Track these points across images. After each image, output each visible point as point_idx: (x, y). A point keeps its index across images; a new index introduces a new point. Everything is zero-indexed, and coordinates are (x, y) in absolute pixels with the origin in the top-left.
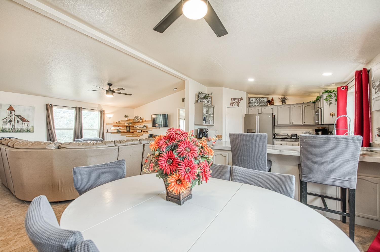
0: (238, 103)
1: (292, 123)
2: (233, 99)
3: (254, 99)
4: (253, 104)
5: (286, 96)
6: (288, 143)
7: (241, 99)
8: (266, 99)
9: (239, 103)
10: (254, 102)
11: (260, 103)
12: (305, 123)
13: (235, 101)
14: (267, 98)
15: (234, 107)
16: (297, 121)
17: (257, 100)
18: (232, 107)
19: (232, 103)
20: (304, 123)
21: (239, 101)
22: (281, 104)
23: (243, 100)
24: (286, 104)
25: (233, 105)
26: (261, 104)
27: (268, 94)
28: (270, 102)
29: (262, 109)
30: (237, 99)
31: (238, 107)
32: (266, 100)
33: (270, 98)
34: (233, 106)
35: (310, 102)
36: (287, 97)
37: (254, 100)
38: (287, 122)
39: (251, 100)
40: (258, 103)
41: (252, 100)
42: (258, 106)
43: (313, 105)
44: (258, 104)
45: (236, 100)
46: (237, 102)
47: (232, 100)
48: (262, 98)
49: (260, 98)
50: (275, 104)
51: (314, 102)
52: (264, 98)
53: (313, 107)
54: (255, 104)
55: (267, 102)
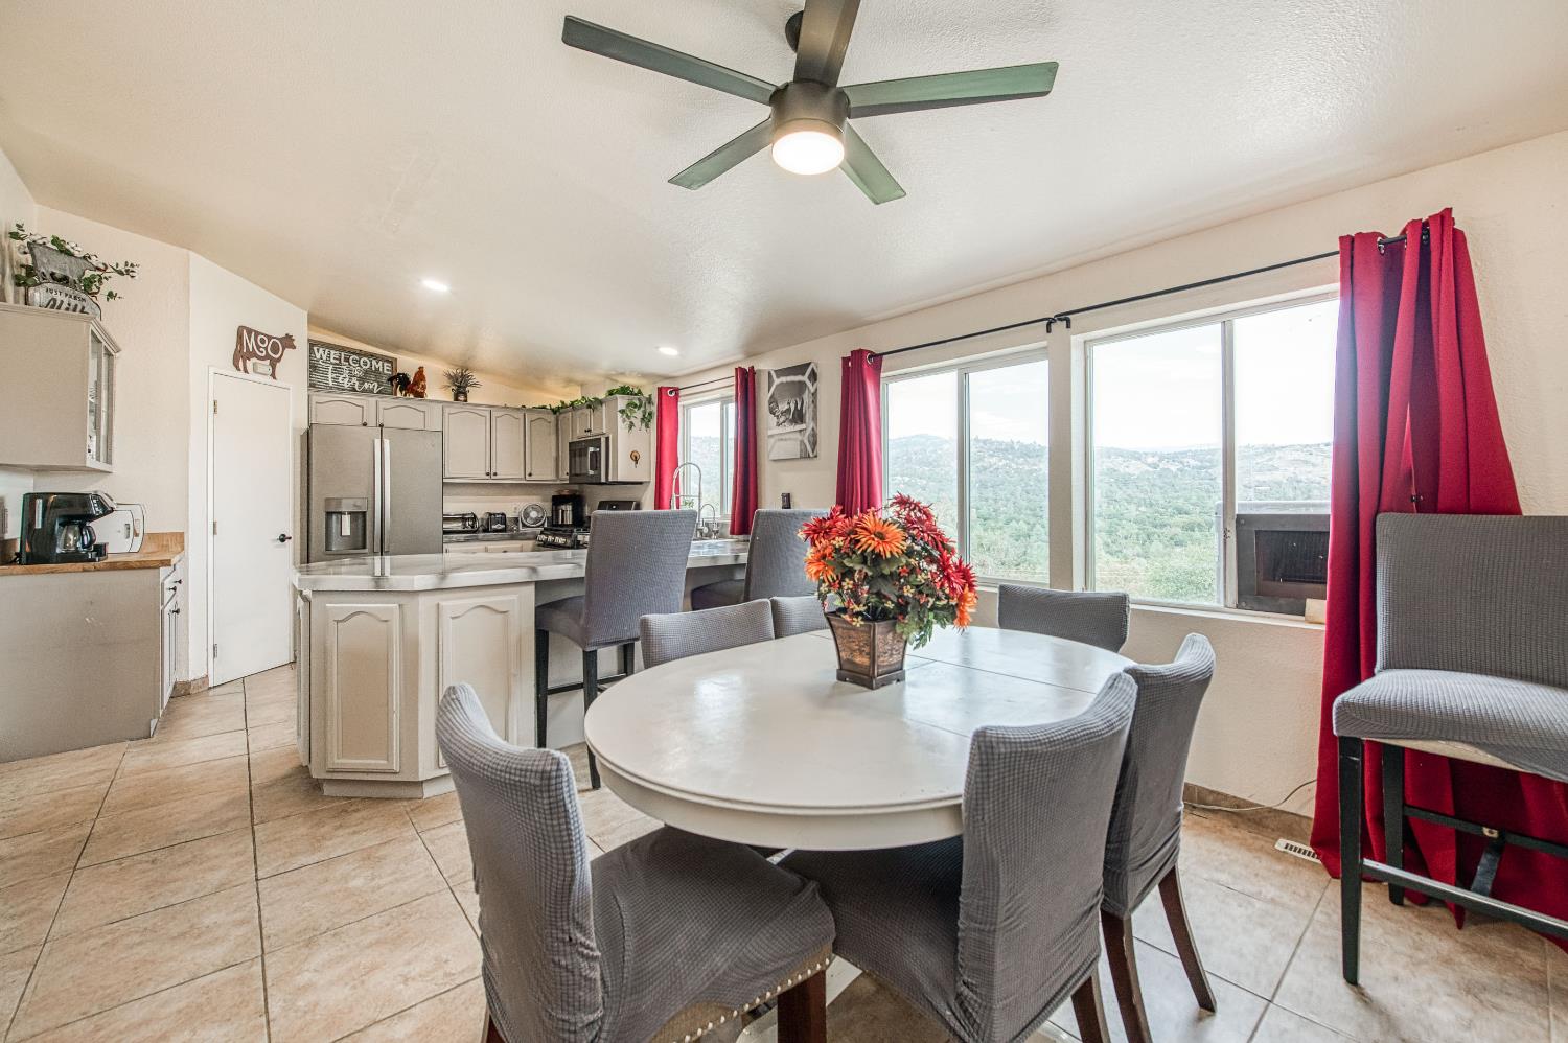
0: (271, 359)
1: (495, 474)
2: (249, 331)
3: (332, 357)
4: (330, 376)
5: (473, 370)
6: (491, 545)
7: (288, 341)
8: (385, 364)
9: (279, 359)
10: (335, 369)
11: (362, 380)
12: (533, 477)
13: (259, 347)
14: (392, 362)
15: (252, 376)
16: (509, 471)
17: (347, 360)
18: (241, 374)
19: (241, 356)
20: (530, 475)
21: (275, 349)
22: (452, 400)
23: (295, 348)
24: (469, 401)
25: (249, 364)
26: (366, 385)
27: (396, 347)
28: (409, 386)
29: (381, 409)
30: (269, 338)
31: (269, 380)
32: (386, 368)
33: (408, 364)
34: (246, 371)
35: (544, 407)
36: (476, 377)
37: (332, 360)
38: (477, 473)
39: (318, 357)
40: (351, 376)
41: (324, 358)
42: (354, 390)
43: (552, 418)
44: (354, 380)
45: (263, 341)
46: (267, 357)
47: (240, 336)
48: (371, 356)
49: (361, 354)
50: (430, 394)
51: (555, 411)
52: (378, 358)
53: (553, 424)
54: (340, 379)
55: (391, 380)
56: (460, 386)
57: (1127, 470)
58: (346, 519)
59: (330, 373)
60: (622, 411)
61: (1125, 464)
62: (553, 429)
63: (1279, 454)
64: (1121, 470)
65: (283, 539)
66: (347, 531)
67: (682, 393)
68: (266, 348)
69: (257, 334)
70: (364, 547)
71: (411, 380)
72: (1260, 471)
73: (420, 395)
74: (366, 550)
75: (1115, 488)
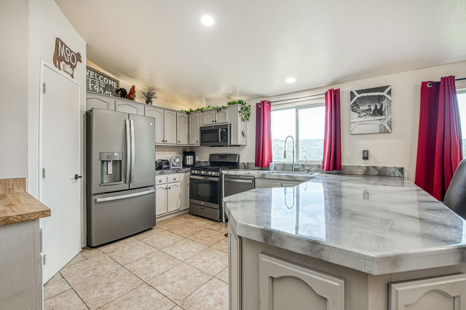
0: (72, 65)
1: (166, 141)
2: (62, 43)
4: (90, 85)
7: (79, 57)
8: (115, 83)
9: (75, 66)
10: (92, 81)
11: (105, 89)
13: (66, 55)
14: (118, 82)
15: (62, 72)
16: (171, 140)
17: (98, 77)
18: (57, 69)
19: (57, 58)
20: (179, 142)
21: (73, 59)
22: (146, 104)
23: (81, 62)
24: (153, 105)
25: (61, 64)
26: (106, 92)
29: (117, 105)
30: (71, 51)
31: (70, 77)
32: (115, 85)
34: (60, 69)
35: (182, 111)
36: (155, 94)
38: (159, 140)
40: (100, 86)
42: (101, 94)
43: (186, 116)
44: (101, 89)
45: (68, 52)
46: (70, 63)
48: (109, 78)
49: (104, 76)
50: (137, 99)
51: (188, 113)
52: (112, 79)
53: (187, 119)
54: (95, 87)
55: (117, 91)
56: (149, 98)
57: (281, 145)
58: (110, 165)
59: (90, 83)
60: (240, 112)
61: (281, 143)
62: (187, 121)
63: (319, 141)
64: (280, 146)
65: (76, 177)
66: (110, 172)
67: (272, 104)
68: (69, 57)
69: (66, 47)
70: (121, 181)
71: (128, 92)
72: (315, 146)
73: (133, 99)
74: (122, 182)
75: (278, 151)
